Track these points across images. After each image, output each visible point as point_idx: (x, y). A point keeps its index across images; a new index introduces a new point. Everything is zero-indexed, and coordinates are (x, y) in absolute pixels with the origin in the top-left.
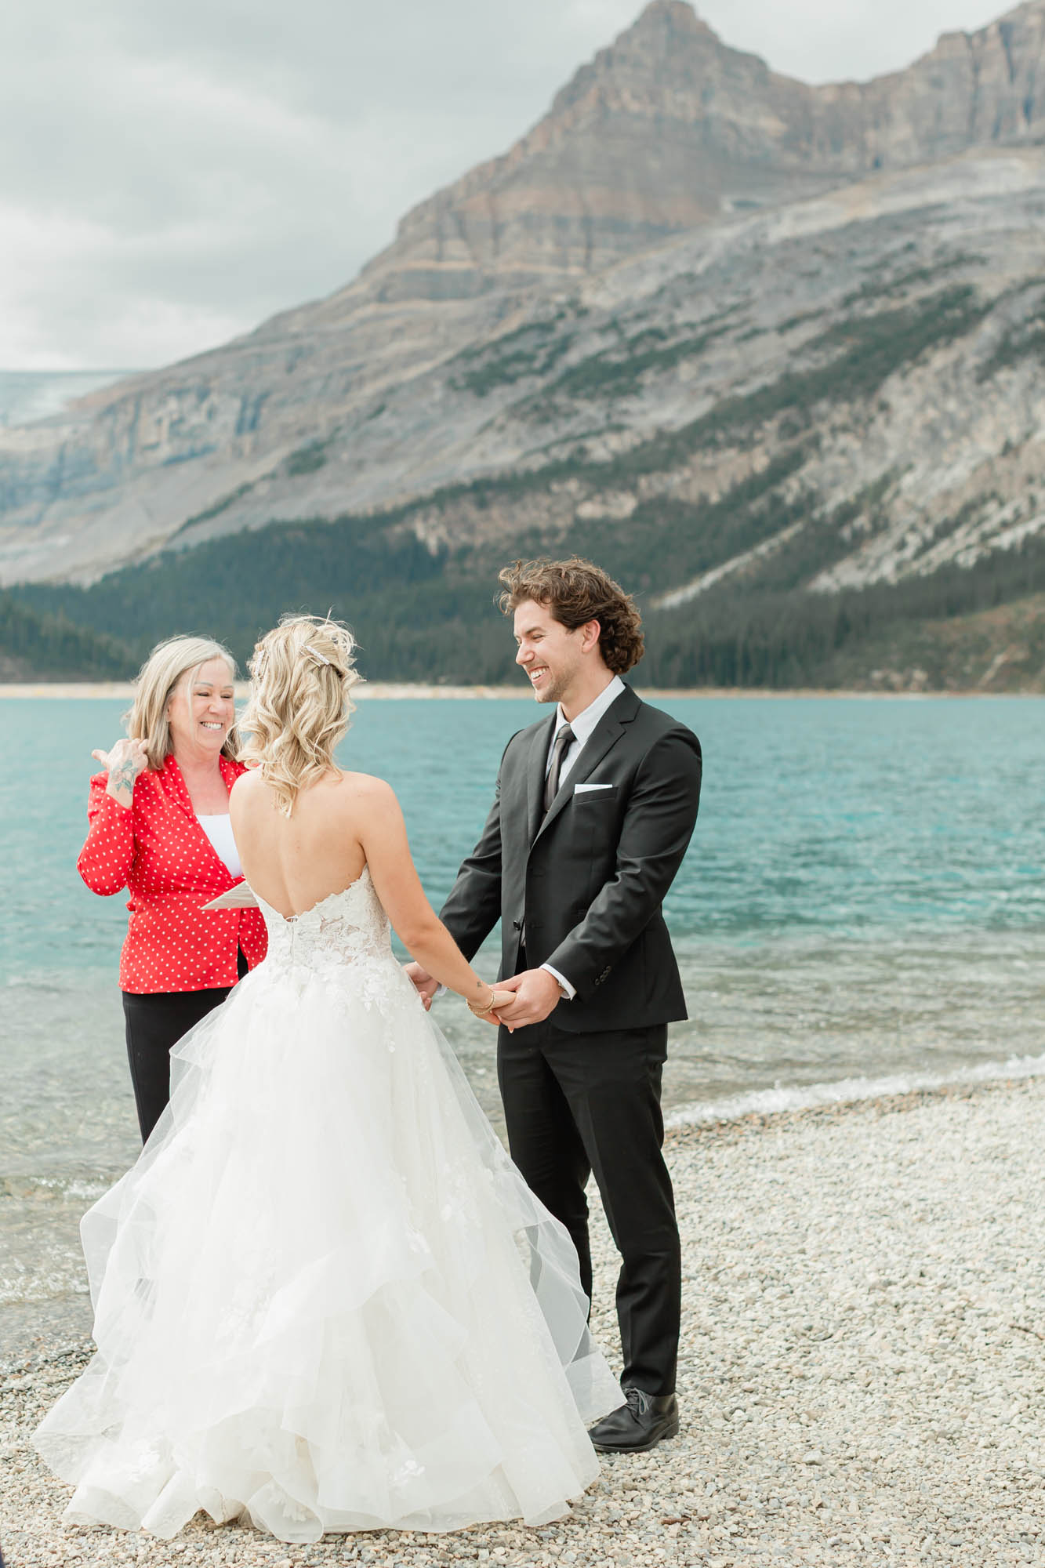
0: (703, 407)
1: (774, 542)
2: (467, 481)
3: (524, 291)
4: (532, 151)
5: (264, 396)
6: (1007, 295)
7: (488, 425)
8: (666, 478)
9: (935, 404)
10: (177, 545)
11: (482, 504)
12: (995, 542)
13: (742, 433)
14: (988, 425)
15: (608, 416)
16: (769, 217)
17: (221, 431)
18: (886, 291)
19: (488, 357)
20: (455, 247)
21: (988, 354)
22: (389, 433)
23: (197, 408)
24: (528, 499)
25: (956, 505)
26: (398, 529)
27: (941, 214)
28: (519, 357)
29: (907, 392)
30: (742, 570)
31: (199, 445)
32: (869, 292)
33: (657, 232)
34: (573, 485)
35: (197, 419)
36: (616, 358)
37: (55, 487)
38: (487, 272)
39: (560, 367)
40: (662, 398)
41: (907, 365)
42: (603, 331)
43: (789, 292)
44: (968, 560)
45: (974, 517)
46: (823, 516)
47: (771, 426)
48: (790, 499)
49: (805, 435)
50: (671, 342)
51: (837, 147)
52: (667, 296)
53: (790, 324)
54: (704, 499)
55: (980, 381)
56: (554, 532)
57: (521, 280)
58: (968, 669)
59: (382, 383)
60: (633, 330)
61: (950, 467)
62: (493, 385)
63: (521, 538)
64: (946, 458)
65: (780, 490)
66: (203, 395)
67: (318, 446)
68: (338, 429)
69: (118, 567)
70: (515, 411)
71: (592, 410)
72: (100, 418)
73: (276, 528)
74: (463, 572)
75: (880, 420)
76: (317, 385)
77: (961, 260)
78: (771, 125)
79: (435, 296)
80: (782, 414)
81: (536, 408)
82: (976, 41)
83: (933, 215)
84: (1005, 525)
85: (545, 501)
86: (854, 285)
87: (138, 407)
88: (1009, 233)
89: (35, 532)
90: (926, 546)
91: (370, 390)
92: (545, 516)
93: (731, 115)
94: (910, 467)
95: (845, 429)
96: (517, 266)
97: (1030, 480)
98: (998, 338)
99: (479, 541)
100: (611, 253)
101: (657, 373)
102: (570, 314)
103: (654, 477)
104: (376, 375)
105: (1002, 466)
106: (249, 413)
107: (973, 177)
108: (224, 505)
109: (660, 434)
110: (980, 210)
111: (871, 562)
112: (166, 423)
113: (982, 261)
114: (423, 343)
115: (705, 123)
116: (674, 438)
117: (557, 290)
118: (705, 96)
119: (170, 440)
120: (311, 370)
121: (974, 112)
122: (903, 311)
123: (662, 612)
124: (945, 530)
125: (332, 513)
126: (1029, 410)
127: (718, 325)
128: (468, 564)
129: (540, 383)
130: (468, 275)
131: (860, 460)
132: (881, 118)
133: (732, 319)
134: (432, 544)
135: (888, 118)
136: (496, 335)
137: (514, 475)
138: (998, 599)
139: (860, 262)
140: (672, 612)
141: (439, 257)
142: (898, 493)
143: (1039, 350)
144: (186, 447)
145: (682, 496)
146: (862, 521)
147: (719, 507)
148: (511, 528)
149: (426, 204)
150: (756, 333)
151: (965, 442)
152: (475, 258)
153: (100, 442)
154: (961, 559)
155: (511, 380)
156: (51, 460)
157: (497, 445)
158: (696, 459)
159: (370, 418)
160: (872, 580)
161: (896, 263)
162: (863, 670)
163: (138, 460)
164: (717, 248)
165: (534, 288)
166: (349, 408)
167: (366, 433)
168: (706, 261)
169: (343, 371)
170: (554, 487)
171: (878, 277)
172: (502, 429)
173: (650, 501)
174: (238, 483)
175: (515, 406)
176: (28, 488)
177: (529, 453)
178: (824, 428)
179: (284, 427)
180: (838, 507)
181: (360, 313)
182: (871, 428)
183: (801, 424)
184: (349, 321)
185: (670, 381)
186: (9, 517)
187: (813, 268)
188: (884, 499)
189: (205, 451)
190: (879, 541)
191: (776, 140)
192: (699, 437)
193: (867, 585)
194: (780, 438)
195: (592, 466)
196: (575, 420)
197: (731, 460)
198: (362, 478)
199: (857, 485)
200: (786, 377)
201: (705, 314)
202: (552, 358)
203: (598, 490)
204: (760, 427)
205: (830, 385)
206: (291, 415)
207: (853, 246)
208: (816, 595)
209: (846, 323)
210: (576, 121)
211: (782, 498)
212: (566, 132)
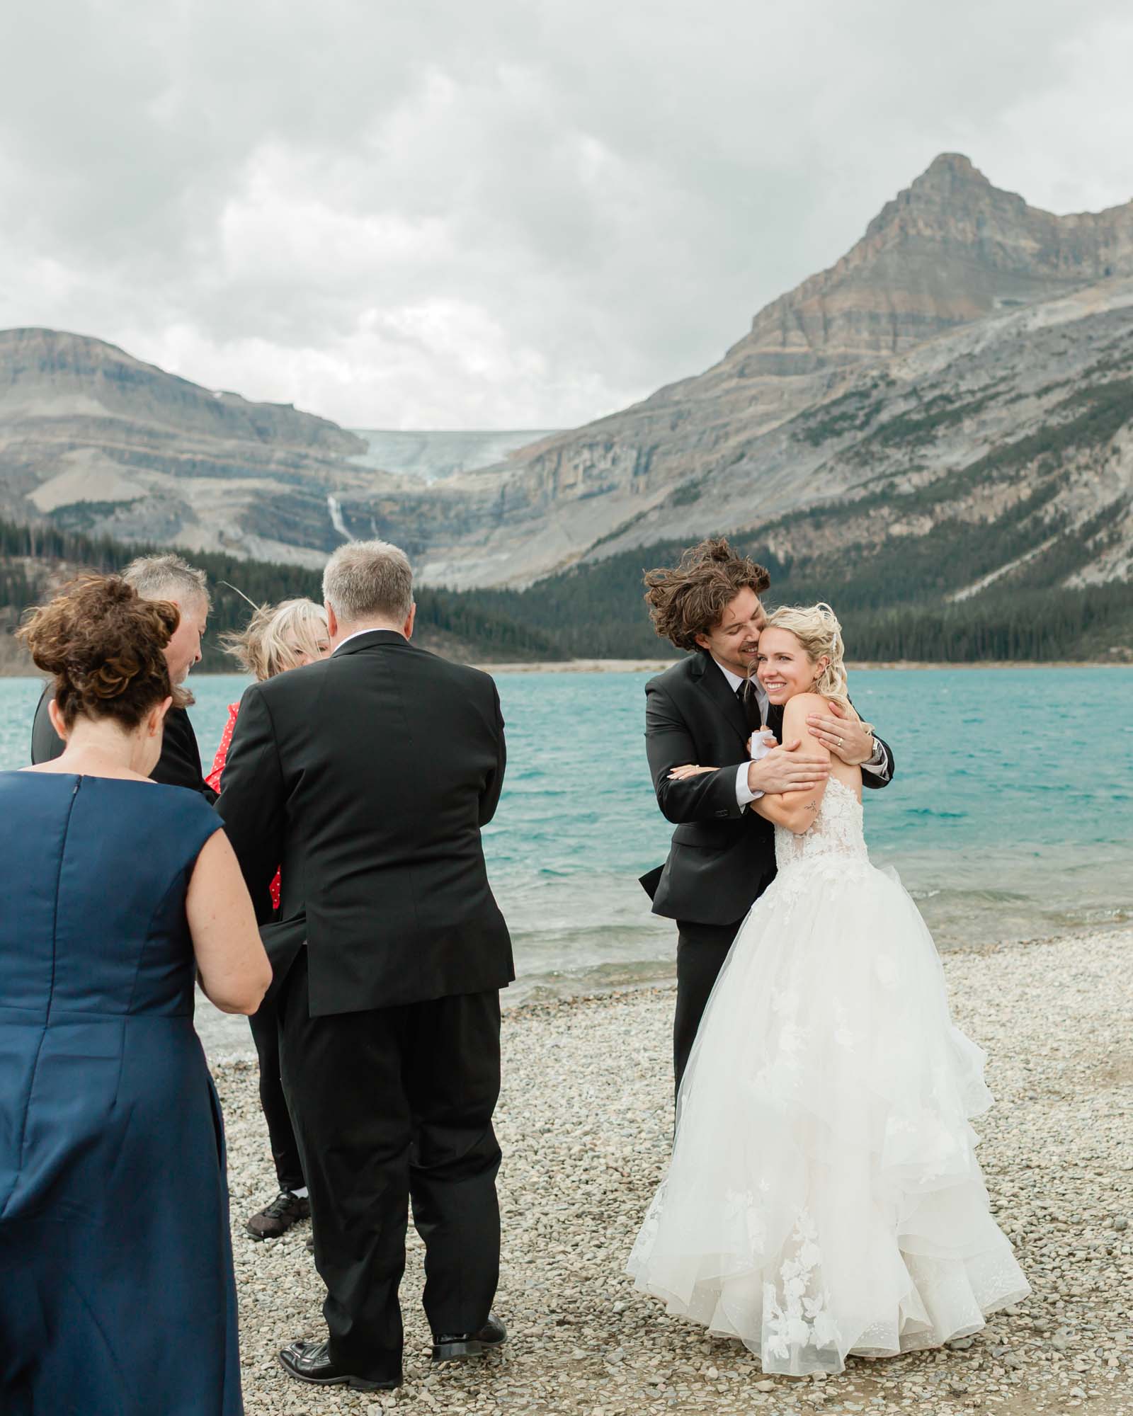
0: (983, 451)
1: (1036, 552)
2: (806, 509)
3: (848, 368)
4: (851, 265)
5: (654, 448)
7: (823, 466)
8: (955, 505)
10: (589, 559)
11: (818, 526)
13: (1012, 473)
15: (911, 460)
16: (1029, 312)
17: (622, 474)
18: (1116, 366)
19: (820, 416)
20: (795, 336)
22: (748, 474)
23: (605, 457)
24: (852, 521)
26: (755, 545)
28: (844, 417)
30: (1012, 573)
31: (605, 485)
32: (1103, 366)
33: (945, 324)
34: (885, 511)
35: (604, 465)
36: (916, 417)
37: (498, 517)
38: (820, 354)
39: (875, 424)
40: (951, 445)
42: (906, 397)
43: (1044, 367)
46: (1072, 531)
47: (1033, 466)
48: (1047, 520)
49: (1056, 473)
50: (957, 405)
51: (1078, 260)
52: (953, 370)
53: (1047, 390)
54: (983, 520)
56: (872, 546)
57: (845, 360)
59: (743, 437)
60: (929, 396)
62: (826, 438)
63: (847, 551)
65: (1040, 513)
66: (609, 447)
67: (694, 485)
68: (710, 472)
69: (546, 576)
70: (841, 457)
71: (899, 455)
72: (532, 465)
73: (665, 545)
74: (804, 577)
75: (1113, 460)
76: (694, 439)
78: (1029, 245)
79: (782, 373)
80: (1040, 457)
81: (857, 454)
85: (866, 523)
86: (1093, 361)
87: (560, 456)
89: (484, 551)
91: (733, 442)
92: (866, 534)
93: (999, 238)
95: (1087, 467)
96: (842, 350)
99: (816, 553)
100: (911, 339)
101: (947, 428)
102: (882, 384)
103: (946, 504)
104: (738, 431)
106: (643, 460)
108: (624, 529)
109: (950, 472)
111: (1109, 566)
112: (581, 468)
114: (773, 407)
115: (980, 243)
116: (960, 475)
117: (873, 368)
118: (979, 224)
119: (584, 481)
120: (689, 428)
123: (953, 604)
125: (705, 532)
127: (992, 391)
128: (808, 571)
129: (860, 435)
130: (805, 355)
131: (1098, 490)
132: (1110, 239)
133: (1002, 388)
134: (781, 555)
135: (1115, 239)
136: (826, 401)
137: (841, 504)
139: (1095, 345)
140: (961, 603)
141: (784, 344)
142: (1127, 515)
144: (595, 486)
145: (968, 519)
146: (1102, 535)
147: (995, 526)
148: (839, 544)
149: (773, 304)
150: (1020, 397)
152: (811, 344)
153: (532, 483)
155: (838, 434)
156: (495, 497)
157: (828, 482)
158: (977, 491)
159: (734, 463)
160: (1110, 579)
161: (1123, 345)
162: (1103, 647)
163: (560, 496)
164: (990, 335)
165: (855, 365)
166: (718, 456)
167: (732, 474)
168: (982, 345)
169: (713, 428)
170: (872, 513)
171: (1110, 355)
172: (832, 469)
173: (943, 522)
174: (635, 513)
175: (842, 453)
176: (478, 518)
177: (853, 488)
178: (1071, 467)
179: (670, 470)
180: (1084, 525)
181: (725, 385)
182: (1107, 467)
183: (1055, 464)
184: (717, 391)
185: (957, 434)
186: (464, 540)
187: (1061, 349)
188: (1119, 518)
189: (611, 488)
190: (1114, 551)
191: (1033, 255)
192: (979, 474)
193: (1105, 584)
194: (1039, 475)
195: (900, 496)
196: (886, 463)
197: (1003, 491)
198: (728, 507)
199: (1097, 509)
200: (1043, 429)
201: (982, 384)
202: (869, 417)
203: (904, 515)
204: (1024, 467)
205: (1076, 435)
206: (674, 461)
207: (1092, 333)
208: (1068, 591)
209: (1086, 390)
210: (884, 243)
211: (1042, 519)
212: (878, 251)
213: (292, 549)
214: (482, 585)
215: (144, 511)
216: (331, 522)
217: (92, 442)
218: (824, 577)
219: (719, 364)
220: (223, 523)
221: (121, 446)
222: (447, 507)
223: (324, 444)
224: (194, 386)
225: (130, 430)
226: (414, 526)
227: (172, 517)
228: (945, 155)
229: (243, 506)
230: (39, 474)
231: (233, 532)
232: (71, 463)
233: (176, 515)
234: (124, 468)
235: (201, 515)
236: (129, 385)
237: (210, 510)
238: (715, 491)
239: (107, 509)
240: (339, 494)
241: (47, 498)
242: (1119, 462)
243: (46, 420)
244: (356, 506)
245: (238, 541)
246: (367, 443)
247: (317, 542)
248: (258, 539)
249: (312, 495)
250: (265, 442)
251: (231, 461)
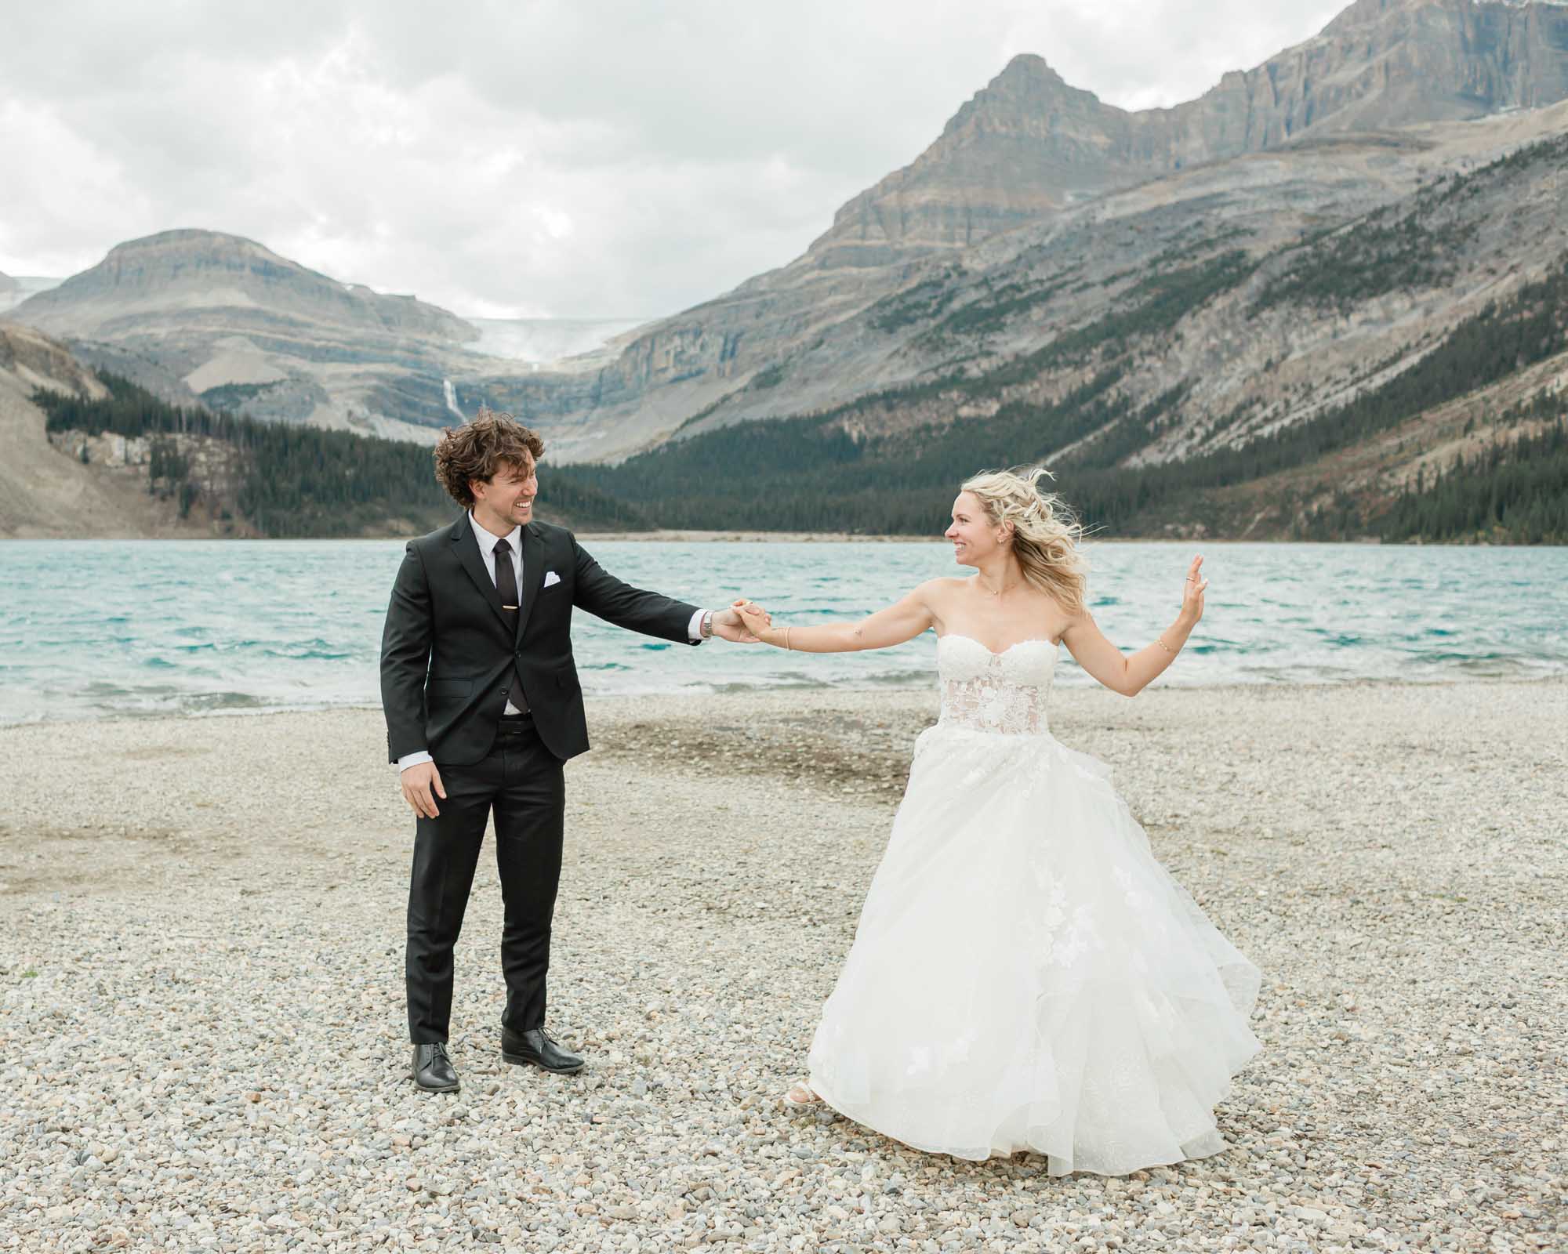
0: (1049, 338)
1: (1098, 433)
2: (880, 392)
3: (923, 260)
4: (929, 163)
5: (739, 336)
6: (1270, 255)
7: (897, 352)
8: (1022, 389)
9: (1217, 336)
10: (678, 438)
12: (1259, 432)
13: (1077, 357)
14: (1255, 349)
15: (980, 346)
16: (1097, 205)
17: (710, 358)
18: (1182, 255)
19: (896, 305)
20: (875, 229)
21: (1255, 300)
22: (826, 359)
23: (694, 343)
24: (922, 404)
25: (1231, 406)
26: (831, 426)
27: (1221, 200)
28: (917, 305)
29: (1196, 327)
30: (1075, 453)
31: (694, 369)
32: (1169, 256)
33: (1018, 217)
34: (954, 394)
35: (693, 351)
36: (985, 305)
37: (596, 399)
38: (898, 246)
39: (946, 313)
40: (1019, 333)
41: (1196, 307)
42: (977, 286)
43: (1111, 257)
44: (1238, 445)
45: (1244, 415)
46: (1134, 414)
47: (1097, 351)
48: (1110, 403)
49: (1120, 358)
50: (1026, 294)
51: (1149, 155)
52: (1023, 260)
53: (1113, 279)
54: (1048, 403)
55: (1249, 318)
56: (941, 427)
57: (920, 252)
58: (1236, 523)
59: (821, 325)
60: (998, 286)
61: (1227, 379)
62: (900, 325)
63: (918, 431)
64: (1224, 373)
65: (1103, 397)
66: (698, 334)
67: (776, 369)
68: (791, 357)
69: (638, 453)
70: (914, 343)
71: (969, 341)
72: (628, 350)
73: (746, 425)
74: (876, 455)
75: (1176, 347)
76: (777, 327)
77: (1237, 232)
78: (1101, 140)
79: (860, 264)
80: (1104, 343)
81: (929, 340)
82: (1250, 78)
83: (1215, 201)
84: (1267, 420)
85: (935, 405)
86: (1159, 251)
87: (653, 344)
88: (1272, 212)
89: (582, 429)
90: (1209, 436)
91: (814, 329)
92: (935, 415)
93: (1072, 134)
94: (1198, 380)
95: (1150, 353)
96: (918, 242)
97: (1286, 388)
98: (1263, 287)
99: (888, 434)
100: (985, 232)
101: (1016, 315)
102: (954, 275)
103: (1012, 389)
104: (818, 319)
105: (1266, 377)
106: (730, 346)
107: (1246, 174)
108: (711, 410)
109: (1018, 358)
110: (1251, 197)
111: (1169, 447)
112: (672, 354)
113: (1253, 233)
114: (851, 297)
115: (1053, 139)
116: (1026, 361)
117: (945, 258)
118: (1053, 121)
119: (675, 366)
120: (773, 317)
121: (1249, 127)
122: (1195, 267)
124: (1223, 425)
125: (784, 415)
126: (1285, 339)
127: (1059, 280)
128: (880, 450)
129: (932, 323)
130: (884, 247)
131: (1161, 374)
132: (1182, 133)
133: (1069, 277)
134: (855, 435)
135: (1186, 134)
136: (901, 291)
137: (913, 388)
138: (1258, 474)
139: (1162, 235)
141: (863, 237)
142: (1188, 398)
143: (1292, 297)
144: (686, 370)
145: (1032, 401)
146: (1163, 418)
147: (1058, 408)
148: (909, 425)
149: (854, 200)
150: (1087, 286)
151: (1238, 361)
152: (889, 237)
153: (628, 368)
154: (1233, 445)
155: (912, 321)
156: (594, 381)
157: (901, 368)
158: (1044, 375)
159: (812, 349)
160: (1169, 460)
161: (1189, 235)
162: (1158, 524)
163: (653, 379)
164: (1060, 227)
165: (930, 257)
166: (798, 342)
167: (810, 359)
168: (1052, 236)
169: (795, 317)
170: (942, 396)
171: (1176, 245)
172: (905, 355)
173: (1010, 405)
174: (721, 395)
175: (915, 339)
176: (578, 399)
177: (924, 372)
178: (1135, 352)
179: (754, 356)
180: (1146, 408)
181: (809, 276)
182: (1170, 353)
183: (1119, 350)
184: (800, 282)
185: (1025, 321)
186: (565, 419)
187: (1129, 240)
188: (1179, 402)
189: (699, 372)
190: (1175, 433)
191: (1104, 151)
192: (1045, 360)
193: (1164, 464)
194: (1104, 360)
195: (969, 380)
196: (957, 349)
197: (1067, 376)
198: (806, 391)
199: (1159, 393)
200: (1109, 317)
201: (1050, 273)
202: (941, 306)
203: (973, 398)
204: (1089, 352)
205: (1140, 322)
206: (756, 348)
207: (1158, 224)
208: (1127, 470)
209: (1152, 279)
210: (961, 141)
211: (1105, 402)
212: (954, 149)
213: (412, 427)
214: (580, 461)
215: (283, 392)
216: (445, 404)
217: (237, 330)
218: (895, 456)
219: (801, 258)
220: (352, 404)
221: (264, 334)
222: (550, 389)
223: (441, 331)
224: (329, 279)
225: (272, 319)
226: (522, 406)
227: (307, 398)
228: (1020, 56)
229: (369, 388)
230: (194, 360)
231: (361, 411)
232: (222, 349)
233: (311, 396)
234: (269, 354)
235: (332, 397)
236: (272, 279)
237: (341, 391)
238: (795, 375)
239: (251, 390)
240: (454, 377)
241: (200, 380)
242: (1181, 347)
243: (202, 311)
244: (468, 388)
245: (365, 420)
246: (480, 331)
247: (434, 420)
248: (382, 418)
249: (430, 378)
250: (390, 330)
251: (358, 348)
